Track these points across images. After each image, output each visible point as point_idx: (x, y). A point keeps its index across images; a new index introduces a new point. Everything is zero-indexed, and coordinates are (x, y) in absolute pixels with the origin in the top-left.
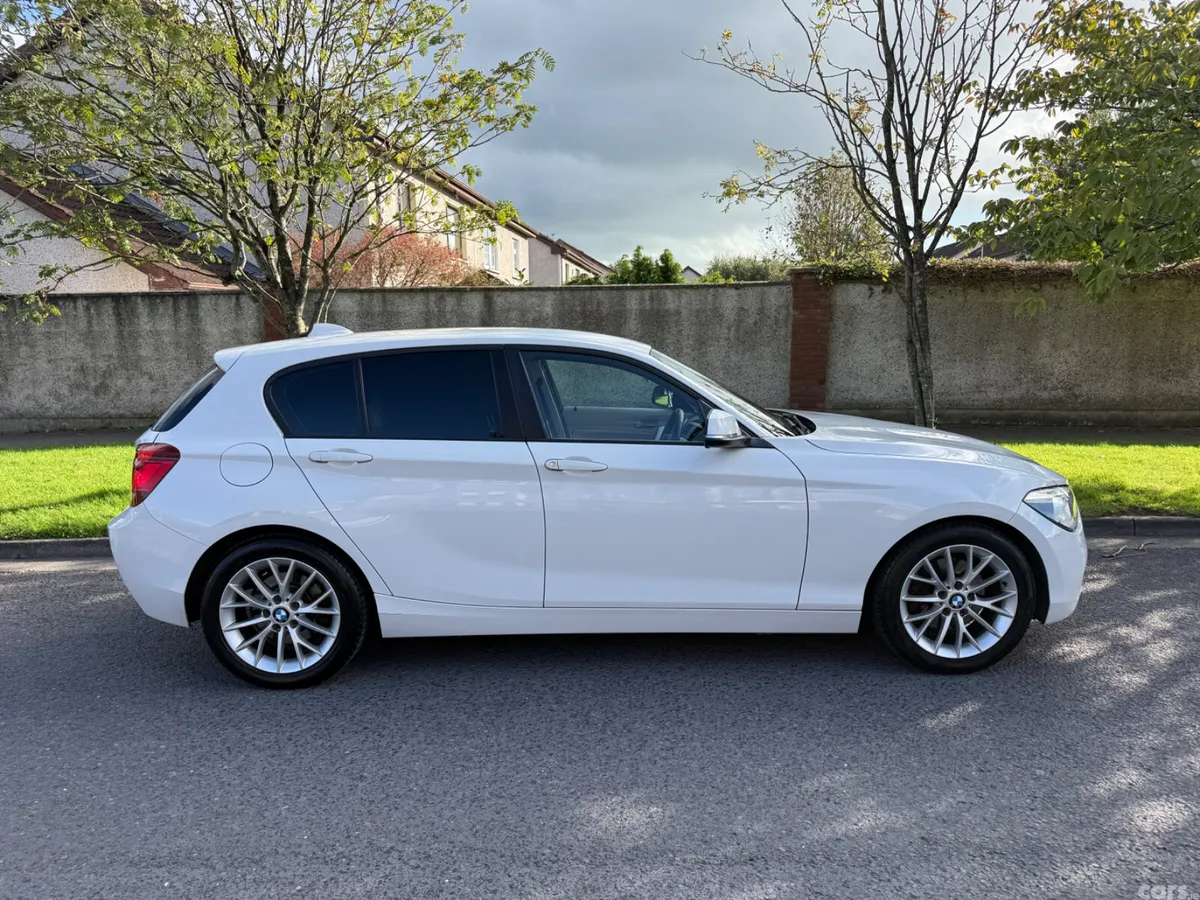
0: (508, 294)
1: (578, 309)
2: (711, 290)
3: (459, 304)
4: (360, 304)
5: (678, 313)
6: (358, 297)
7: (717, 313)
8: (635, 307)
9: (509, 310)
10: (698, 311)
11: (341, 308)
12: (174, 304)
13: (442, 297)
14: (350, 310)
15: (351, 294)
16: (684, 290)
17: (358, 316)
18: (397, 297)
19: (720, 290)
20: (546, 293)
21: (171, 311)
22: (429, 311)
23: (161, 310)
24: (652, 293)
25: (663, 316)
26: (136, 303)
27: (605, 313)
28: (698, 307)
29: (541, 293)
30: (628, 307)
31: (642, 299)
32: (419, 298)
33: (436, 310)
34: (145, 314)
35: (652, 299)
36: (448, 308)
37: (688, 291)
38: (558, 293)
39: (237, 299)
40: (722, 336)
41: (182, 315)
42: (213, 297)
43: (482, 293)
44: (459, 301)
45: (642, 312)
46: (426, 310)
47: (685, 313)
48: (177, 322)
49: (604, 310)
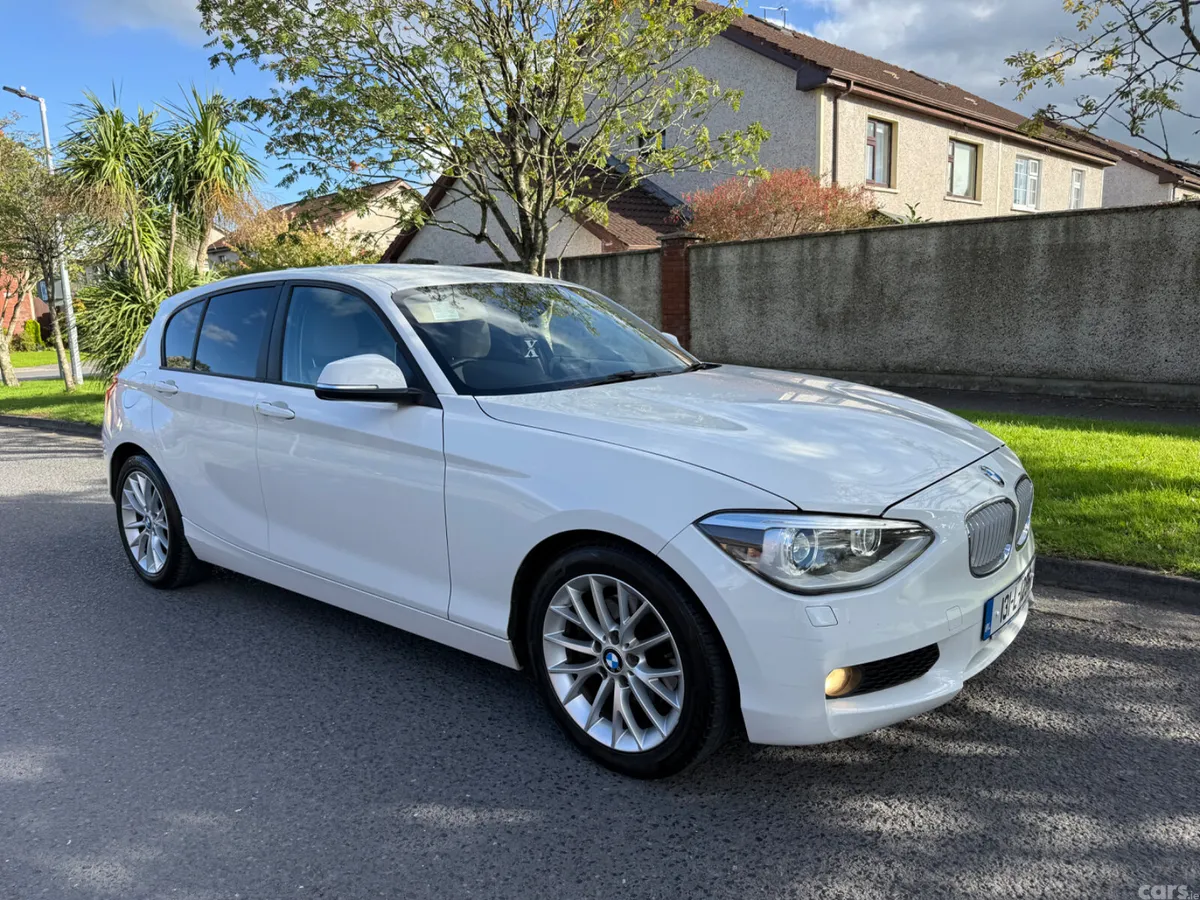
0: (886, 234)
1: (967, 248)
2: (1158, 213)
3: (833, 251)
4: (742, 257)
5: (1106, 246)
6: (739, 249)
7: (1166, 245)
8: (1043, 242)
9: (886, 253)
10: (1135, 244)
11: (725, 262)
12: (602, 265)
13: (816, 244)
14: (731, 263)
15: (734, 247)
16: (1116, 215)
17: (738, 269)
18: (773, 247)
19: (1173, 212)
20: (929, 231)
21: (599, 272)
22: (803, 260)
23: (593, 271)
24: (1068, 222)
25: (1083, 252)
26: (577, 265)
27: (1002, 251)
28: (1135, 237)
29: (924, 231)
30: (1034, 242)
31: (1054, 231)
32: (794, 246)
33: (810, 258)
34: (582, 275)
35: (1067, 230)
36: (822, 255)
37: (1122, 216)
38: (944, 229)
39: (645, 258)
40: (1172, 276)
41: (607, 276)
42: (629, 257)
43: (858, 236)
44: (833, 246)
45: (1051, 248)
46: (799, 259)
47: (1115, 247)
48: (603, 280)
49: (1002, 248)
